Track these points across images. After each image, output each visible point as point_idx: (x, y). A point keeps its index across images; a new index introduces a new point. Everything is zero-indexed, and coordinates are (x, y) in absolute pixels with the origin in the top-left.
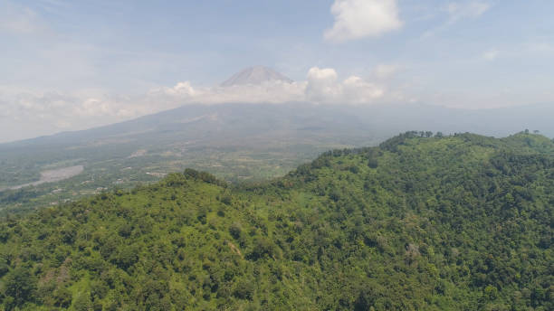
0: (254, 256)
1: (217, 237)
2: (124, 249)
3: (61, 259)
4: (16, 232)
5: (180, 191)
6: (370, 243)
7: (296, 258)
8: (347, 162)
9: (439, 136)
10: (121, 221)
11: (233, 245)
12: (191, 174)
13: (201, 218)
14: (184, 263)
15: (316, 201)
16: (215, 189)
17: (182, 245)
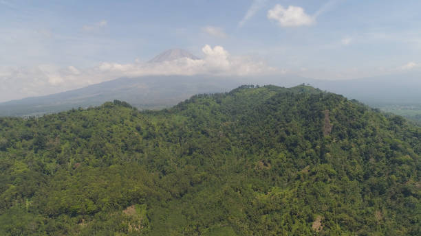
0: (146, 138)
1: (129, 129)
2: (83, 131)
3: (56, 135)
5: (111, 111)
7: (169, 141)
8: (205, 100)
10: (83, 121)
11: (137, 133)
12: (117, 102)
13: (122, 122)
14: (113, 139)
16: (129, 109)
17: (112, 132)
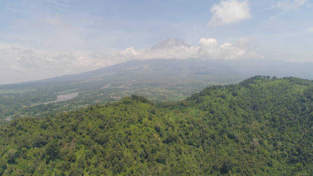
0: (167, 142)
1: (148, 131)
2: (101, 135)
3: (71, 139)
4: (51, 124)
5: (129, 106)
6: (231, 137)
7: (190, 144)
8: (220, 92)
9: (275, 78)
10: (100, 121)
11: (156, 135)
12: (135, 97)
13: (140, 121)
14: (131, 143)
15: (202, 113)
16: (147, 106)
17: (130, 134)
